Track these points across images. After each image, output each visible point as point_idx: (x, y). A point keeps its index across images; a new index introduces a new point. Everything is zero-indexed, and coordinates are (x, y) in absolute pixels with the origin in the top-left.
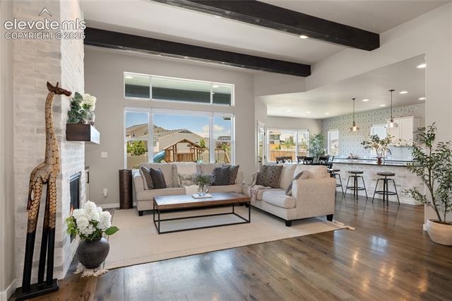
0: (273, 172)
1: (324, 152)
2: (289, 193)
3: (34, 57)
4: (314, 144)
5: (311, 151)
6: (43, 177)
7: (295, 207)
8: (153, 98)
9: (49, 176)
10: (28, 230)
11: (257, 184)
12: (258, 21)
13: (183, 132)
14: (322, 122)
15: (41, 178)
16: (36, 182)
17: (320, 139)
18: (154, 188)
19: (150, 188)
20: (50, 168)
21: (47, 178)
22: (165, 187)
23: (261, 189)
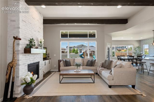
0: (108, 63)
1: (141, 54)
2: (111, 73)
3: (12, 29)
4: (136, 50)
5: (135, 53)
6: (11, 66)
7: (113, 80)
8: (69, 37)
9: (13, 65)
10: (6, 81)
11: (102, 67)
12: (92, 4)
13: (91, 46)
14: (140, 41)
15: (10, 66)
16: (9, 67)
17: (139, 48)
18: (66, 66)
19: (65, 66)
20: (13, 63)
21: (12, 66)
22: (71, 66)
23: (102, 69)
